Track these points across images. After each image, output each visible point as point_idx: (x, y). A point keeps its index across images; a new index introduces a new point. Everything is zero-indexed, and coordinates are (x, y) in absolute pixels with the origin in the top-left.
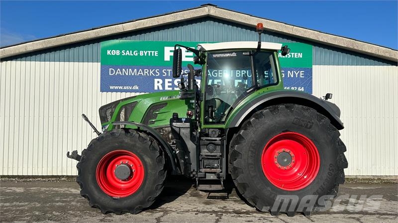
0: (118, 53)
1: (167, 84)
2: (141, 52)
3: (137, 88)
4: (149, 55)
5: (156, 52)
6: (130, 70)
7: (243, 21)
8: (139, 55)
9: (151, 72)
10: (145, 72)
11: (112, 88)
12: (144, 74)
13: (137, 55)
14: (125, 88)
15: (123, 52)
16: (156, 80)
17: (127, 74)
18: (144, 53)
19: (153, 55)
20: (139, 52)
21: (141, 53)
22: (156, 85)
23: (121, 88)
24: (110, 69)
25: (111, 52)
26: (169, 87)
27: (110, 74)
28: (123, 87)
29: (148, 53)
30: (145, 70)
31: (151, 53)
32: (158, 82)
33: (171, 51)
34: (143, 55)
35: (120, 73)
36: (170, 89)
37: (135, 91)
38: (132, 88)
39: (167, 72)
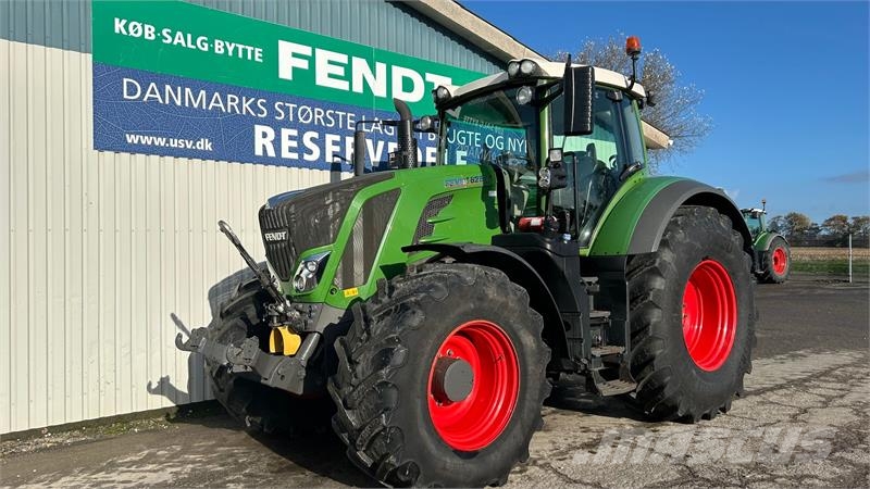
0: (149, 32)
1: (286, 144)
2: (217, 42)
3: (208, 146)
4: (240, 55)
5: (257, 50)
6: (188, 90)
8: (212, 49)
9: (245, 106)
10: (230, 103)
11: (131, 139)
12: (226, 106)
13: (206, 49)
14: (174, 143)
15: (164, 32)
16: (259, 129)
17: (179, 103)
18: (225, 47)
19: (249, 57)
20: (211, 42)
21: (217, 47)
22: (259, 142)
23: (160, 142)
24: (125, 80)
25: (126, 27)
26: (291, 150)
27: (125, 96)
28: (168, 142)
29: (236, 49)
30: (229, 96)
31: (245, 51)
32: (265, 135)
33: (294, 55)
34: (222, 51)
35: (158, 96)
36: (295, 156)
37: (204, 155)
38: (194, 144)
39: (286, 110)
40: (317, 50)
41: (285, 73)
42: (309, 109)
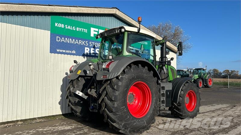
0: (63, 26)
1: (92, 52)
2: (77, 28)
3: (75, 52)
5: (86, 30)
6: (70, 39)
7: (128, 21)
8: (76, 30)
9: (83, 43)
10: (80, 42)
11: (58, 50)
12: (79, 43)
13: (75, 30)
14: (67, 52)
15: (66, 26)
16: (86, 48)
17: (68, 42)
19: (84, 31)
21: (77, 29)
23: (64, 51)
24: (57, 37)
25: (58, 25)
27: (57, 41)
28: (66, 51)
29: (81, 30)
30: (80, 41)
32: (87, 50)
33: (94, 31)
34: (78, 30)
35: (64, 41)
36: (94, 55)
37: (73, 54)
38: (72, 52)
39: (92, 44)
40: (100, 30)
41: (92, 35)
42: (97, 44)
